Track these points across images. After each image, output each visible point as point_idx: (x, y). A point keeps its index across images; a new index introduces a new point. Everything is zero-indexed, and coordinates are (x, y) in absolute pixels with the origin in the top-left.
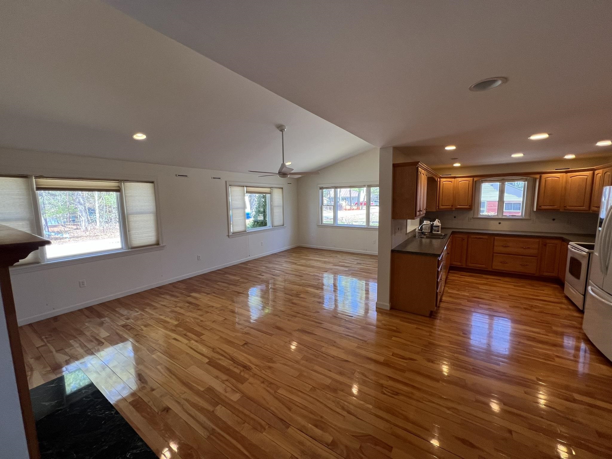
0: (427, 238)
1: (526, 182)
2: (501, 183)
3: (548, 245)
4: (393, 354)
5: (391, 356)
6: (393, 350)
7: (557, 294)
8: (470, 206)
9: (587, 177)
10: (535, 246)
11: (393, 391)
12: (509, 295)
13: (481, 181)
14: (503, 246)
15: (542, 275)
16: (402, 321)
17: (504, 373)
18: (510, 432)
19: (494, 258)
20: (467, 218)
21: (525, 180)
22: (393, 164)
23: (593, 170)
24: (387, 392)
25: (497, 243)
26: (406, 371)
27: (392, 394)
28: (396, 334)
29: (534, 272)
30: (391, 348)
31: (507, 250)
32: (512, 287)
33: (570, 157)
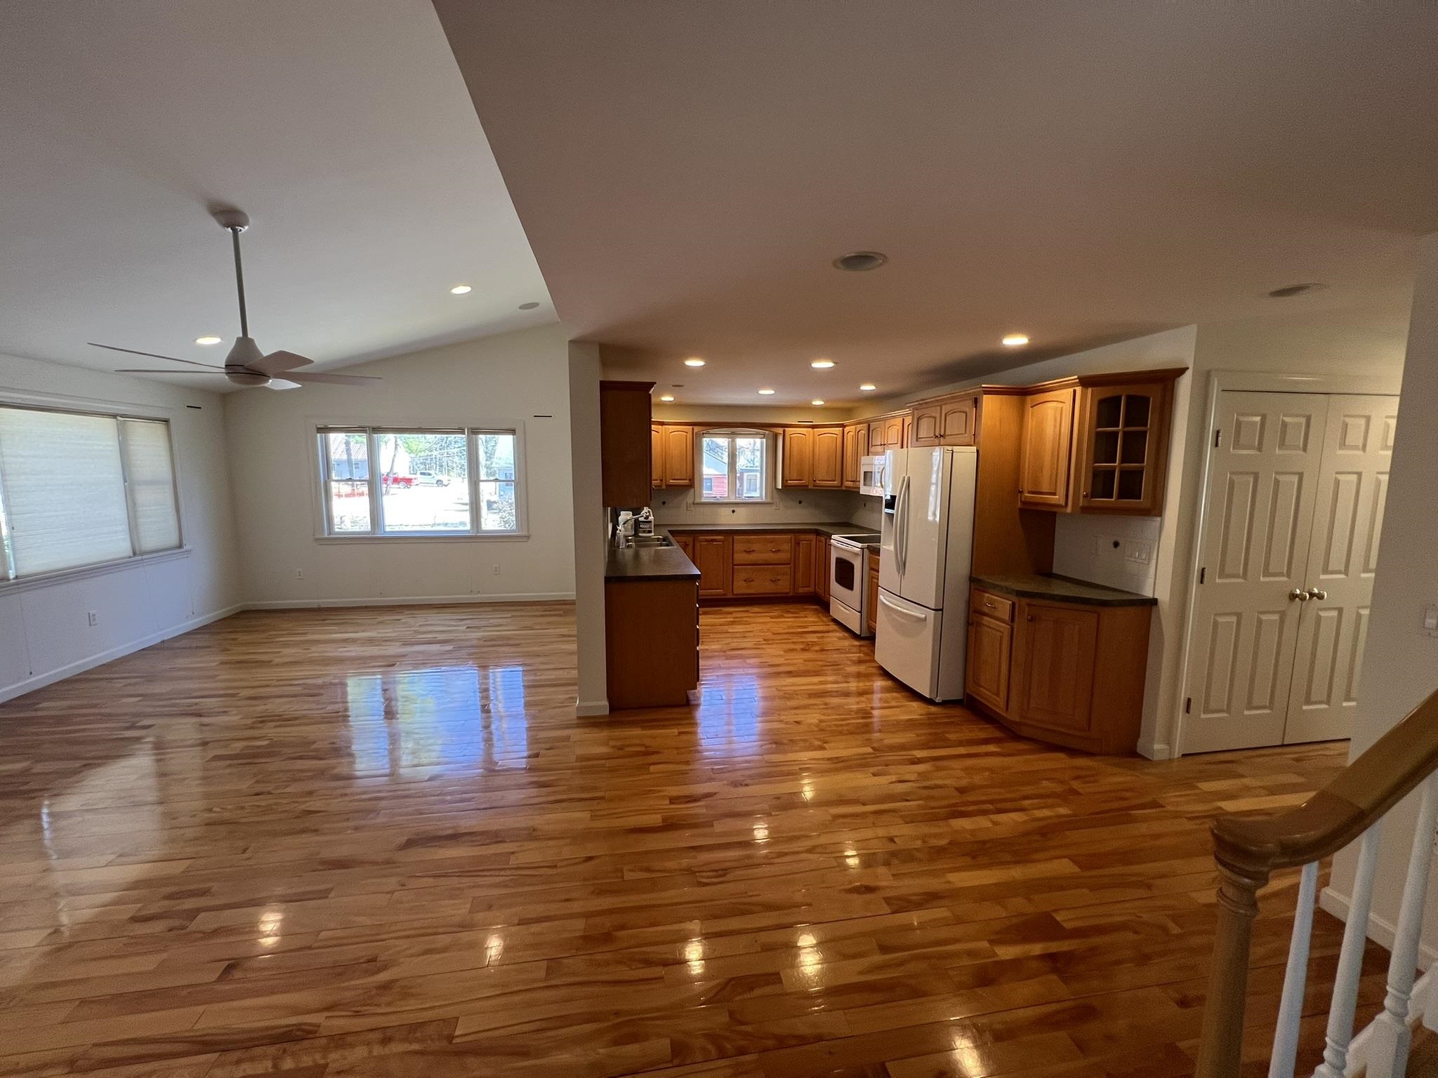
0: (639, 546)
1: (764, 440)
2: (730, 440)
3: (801, 542)
4: (670, 800)
5: (669, 807)
6: (666, 793)
7: (824, 619)
8: (690, 480)
9: (836, 436)
10: (786, 547)
11: (717, 871)
12: (774, 634)
13: (703, 434)
14: (745, 551)
15: (797, 593)
16: (644, 728)
17: (837, 758)
18: (891, 840)
19: (735, 574)
20: (685, 502)
21: (764, 436)
22: (602, 382)
23: (843, 426)
24: (708, 878)
25: (737, 547)
26: (712, 821)
27: (717, 877)
28: (654, 758)
29: (787, 591)
30: (660, 791)
31: (753, 557)
32: (769, 620)
33: (818, 402)
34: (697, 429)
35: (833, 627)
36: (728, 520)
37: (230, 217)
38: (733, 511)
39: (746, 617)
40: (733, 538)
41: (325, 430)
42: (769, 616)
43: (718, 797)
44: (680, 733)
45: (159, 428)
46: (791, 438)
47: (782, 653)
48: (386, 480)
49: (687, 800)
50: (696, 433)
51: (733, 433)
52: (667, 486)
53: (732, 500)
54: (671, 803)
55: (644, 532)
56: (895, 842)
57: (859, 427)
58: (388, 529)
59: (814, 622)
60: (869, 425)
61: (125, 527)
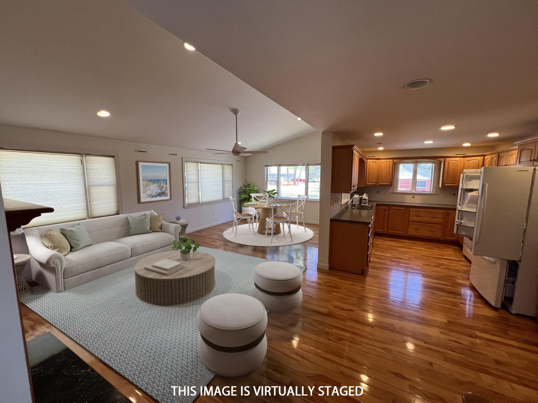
0: (357, 209)
1: (434, 164)
2: (414, 165)
3: (450, 215)
4: (334, 306)
5: (333, 309)
6: (334, 303)
7: (458, 254)
8: (390, 183)
9: (479, 161)
10: (441, 216)
11: (338, 337)
12: (422, 256)
13: (400, 162)
14: (416, 216)
15: (446, 239)
16: (339, 278)
17: (423, 318)
18: (431, 364)
19: (409, 226)
20: (388, 192)
21: (434, 162)
22: (333, 147)
23: (484, 156)
24: (333, 338)
25: (411, 213)
26: (346, 320)
27: (336, 339)
28: (336, 290)
29: (439, 237)
30: (332, 302)
31: (420, 219)
32: (424, 249)
33: (467, 145)
34: (395, 161)
35: (463, 259)
36: (409, 201)
37: (235, 112)
38: (413, 197)
39: (412, 246)
40: (409, 210)
41: (266, 166)
42: (424, 247)
43: (354, 312)
44: (352, 284)
45: (231, 166)
46: (449, 163)
47: (422, 265)
48: (297, 180)
49: (341, 309)
50: (395, 163)
51: (416, 162)
52: (379, 185)
53: (414, 192)
54: (334, 308)
55: (363, 203)
56: (432, 366)
57: (493, 156)
58: (281, 196)
59: (451, 254)
60: (499, 155)
61: (222, 192)
